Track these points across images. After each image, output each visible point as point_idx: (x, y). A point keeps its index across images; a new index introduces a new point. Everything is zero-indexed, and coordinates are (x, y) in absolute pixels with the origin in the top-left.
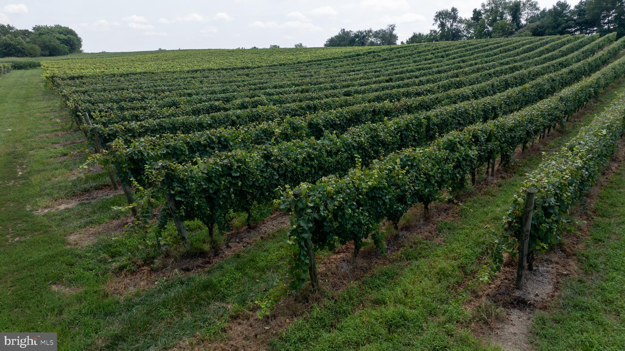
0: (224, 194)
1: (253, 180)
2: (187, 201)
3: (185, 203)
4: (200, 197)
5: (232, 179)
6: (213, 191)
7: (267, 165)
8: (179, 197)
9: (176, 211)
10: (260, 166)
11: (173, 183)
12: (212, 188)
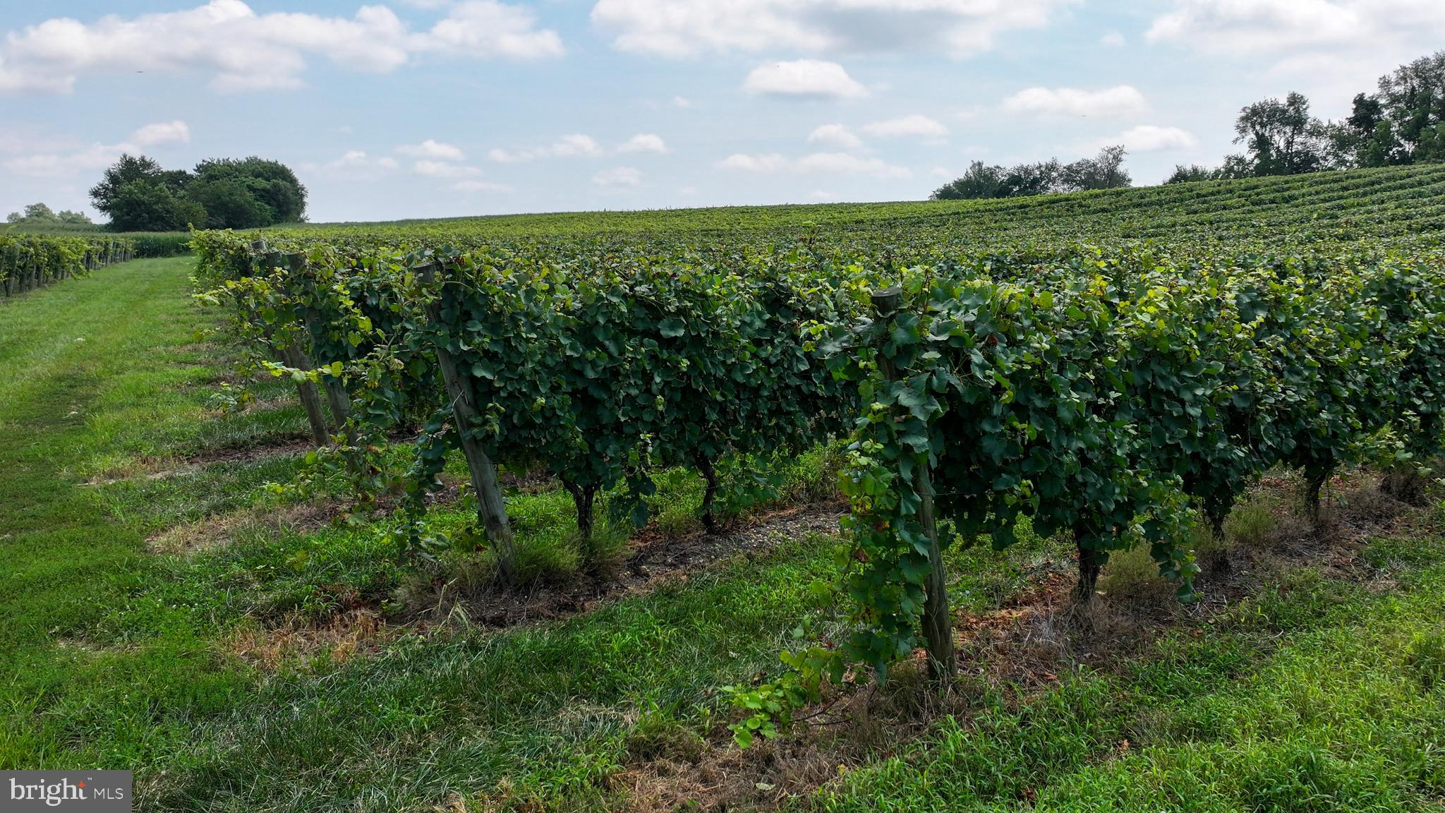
0: (634, 392)
1: (729, 362)
2: (509, 388)
3: (503, 394)
4: (555, 389)
5: (661, 348)
6: (596, 372)
7: (772, 325)
8: (486, 369)
9: (473, 420)
10: (751, 325)
11: (469, 323)
12: (593, 364)
